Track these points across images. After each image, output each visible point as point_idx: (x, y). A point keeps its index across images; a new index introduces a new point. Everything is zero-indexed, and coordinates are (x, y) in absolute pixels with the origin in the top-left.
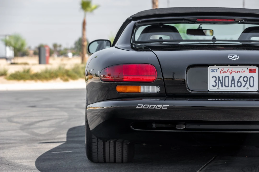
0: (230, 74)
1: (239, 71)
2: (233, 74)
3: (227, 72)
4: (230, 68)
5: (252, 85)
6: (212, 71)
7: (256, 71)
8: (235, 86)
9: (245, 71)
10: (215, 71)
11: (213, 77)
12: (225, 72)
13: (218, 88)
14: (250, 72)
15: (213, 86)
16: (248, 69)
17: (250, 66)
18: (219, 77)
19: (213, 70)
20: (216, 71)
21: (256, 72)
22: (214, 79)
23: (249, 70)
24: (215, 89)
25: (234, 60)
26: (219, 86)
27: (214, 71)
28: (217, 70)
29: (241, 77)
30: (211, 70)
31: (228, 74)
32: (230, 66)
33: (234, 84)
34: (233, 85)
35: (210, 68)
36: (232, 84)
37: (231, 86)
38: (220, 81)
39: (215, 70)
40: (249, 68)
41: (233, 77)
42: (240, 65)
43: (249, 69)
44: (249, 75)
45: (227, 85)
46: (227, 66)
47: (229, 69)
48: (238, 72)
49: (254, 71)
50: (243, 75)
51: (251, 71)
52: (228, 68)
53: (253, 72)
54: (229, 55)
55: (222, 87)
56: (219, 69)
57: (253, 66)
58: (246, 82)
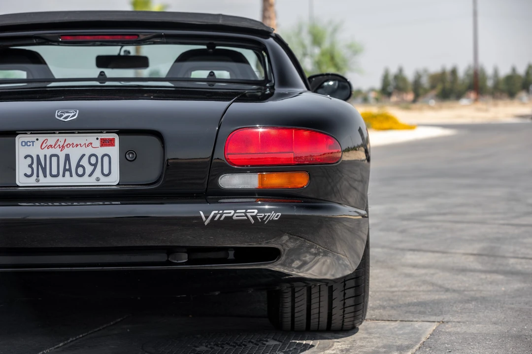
0: (61, 151)
1: (80, 144)
2: (67, 151)
3: (55, 145)
4: (62, 138)
5: (106, 171)
6: (24, 144)
7: (114, 142)
8: (71, 176)
9: (91, 144)
10: (30, 145)
11: (26, 157)
12: (51, 146)
13: (38, 181)
14: (102, 145)
15: (26, 175)
16: (97, 139)
17: (102, 133)
18: (38, 156)
19: (26, 144)
20: (31, 143)
21: (114, 146)
22: (29, 160)
23: (101, 142)
24: (31, 182)
25: (66, 120)
26: (38, 176)
27: (29, 144)
28: (33, 142)
29: (84, 155)
30: (22, 142)
31: (57, 151)
32: (60, 133)
33: (70, 170)
34: (67, 173)
35: (19, 139)
36: (65, 170)
37: (64, 176)
38: (40, 165)
39: (30, 142)
40: (99, 138)
41: (67, 157)
43: (99, 140)
44: (101, 151)
45: (56, 174)
46: (54, 133)
47: (58, 140)
48: (77, 145)
49: (110, 143)
50: (88, 151)
51: (105, 143)
52: (56, 139)
53: (109, 145)
55: (45, 176)
56: (37, 140)
57: (107, 133)
58: (95, 165)
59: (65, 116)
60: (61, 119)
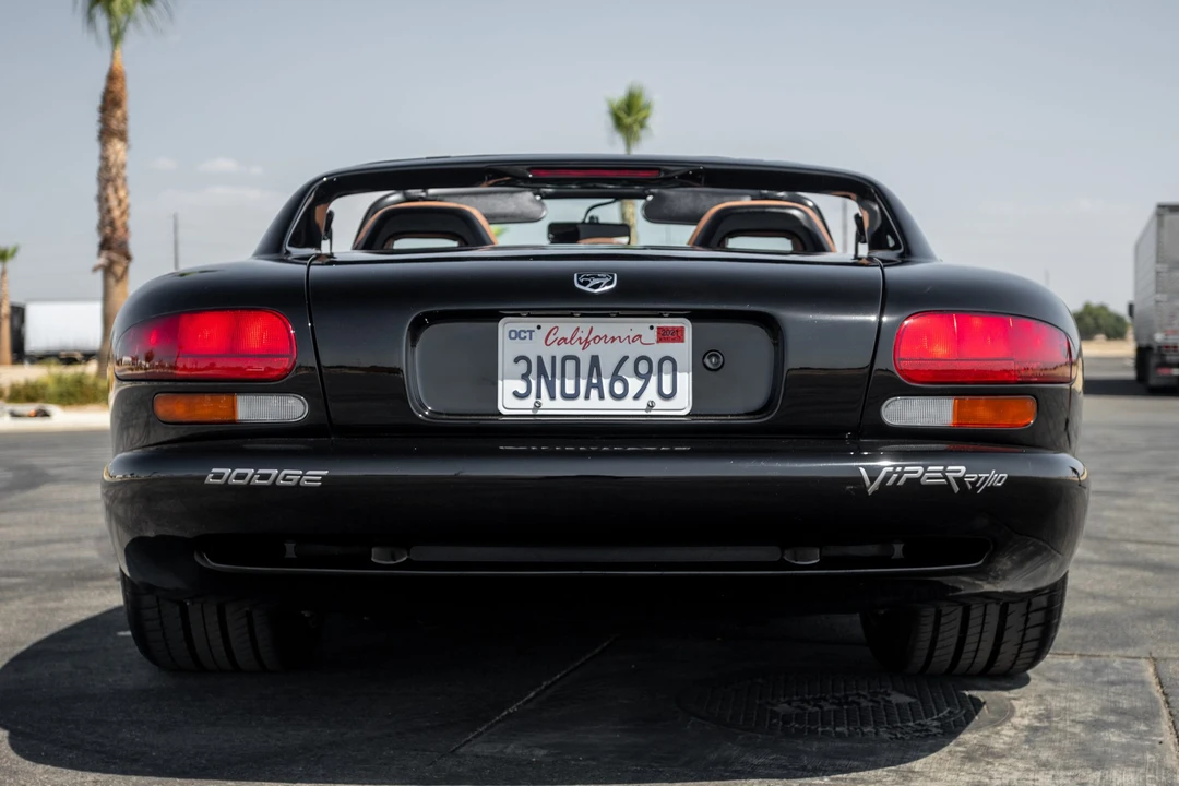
0: (583, 349)
1: (620, 338)
2: (593, 349)
3: (572, 338)
4: (584, 326)
5: (667, 390)
6: (513, 335)
7: (683, 335)
8: (601, 397)
9: (640, 336)
10: (525, 337)
11: (517, 360)
12: (565, 339)
13: (538, 405)
14: (660, 340)
15: (516, 394)
16: (652, 328)
17: (661, 316)
18: (540, 359)
19: (518, 334)
20: (527, 335)
21: (683, 341)
22: (523, 366)
23: (658, 333)
24: (525, 407)
25: (596, 291)
26: (539, 396)
27: (523, 335)
28: (531, 332)
29: (625, 358)
30: (510, 332)
31: (575, 349)
32: (582, 316)
33: (599, 386)
34: (594, 393)
35: (505, 327)
36: (590, 386)
37: (587, 397)
38: (543, 376)
39: (525, 332)
40: (655, 326)
41: (595, 361)
42: (620, 313)
43: (655, 329)
44: (658, 350)
45: (573, 392)
46: (572, 315)
47: (578, 328)
48: (613, 339)
49: (674, 335)
50: (635, 350)
51: (665, 335)
52: (575, 326)
53: (673, 340)
54: (579, 276)
55: (552, 397)
56: (539, 327)
57: (671, 316)
58: (646, 378)
59: (592, 284)
60: (587, 289)
